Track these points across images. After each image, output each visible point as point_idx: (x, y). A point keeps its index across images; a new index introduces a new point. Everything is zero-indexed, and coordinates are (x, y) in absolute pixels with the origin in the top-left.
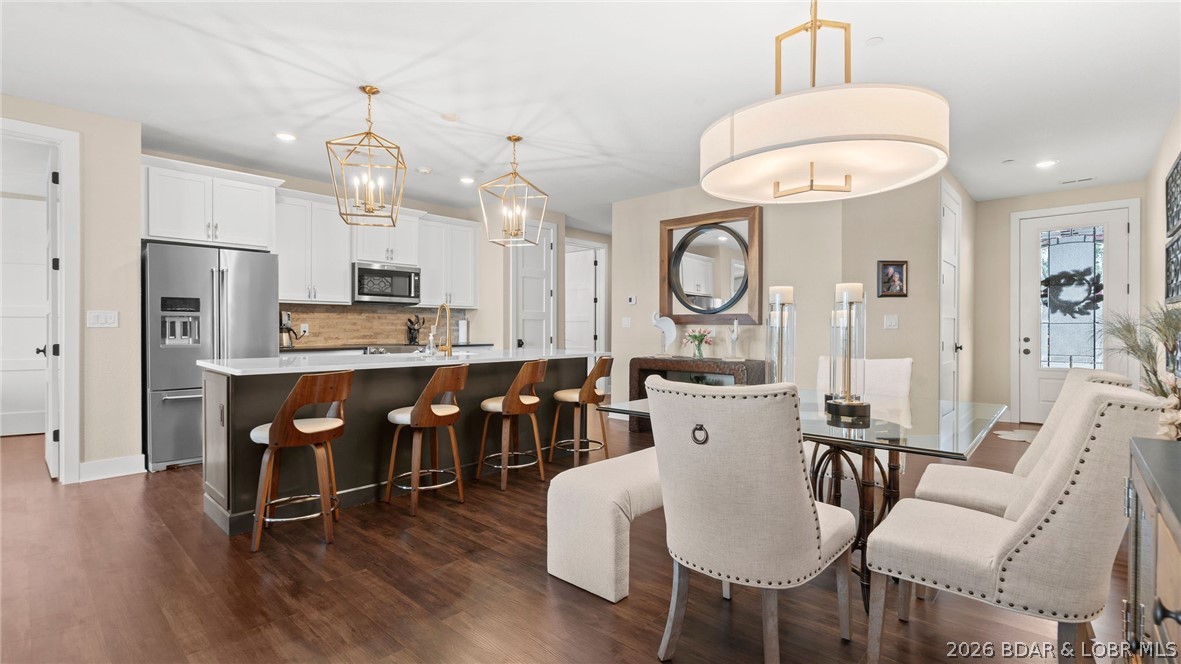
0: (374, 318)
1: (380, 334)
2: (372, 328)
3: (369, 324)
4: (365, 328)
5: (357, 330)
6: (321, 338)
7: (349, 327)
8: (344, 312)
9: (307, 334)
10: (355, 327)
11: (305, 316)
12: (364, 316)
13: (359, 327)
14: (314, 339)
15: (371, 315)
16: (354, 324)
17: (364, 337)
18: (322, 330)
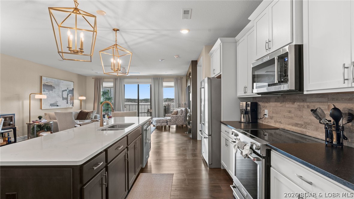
0: (304, 107)
1: (309, 124)
2: (302, 117)
3: (299, 113)
4: (297, 116)
5: (291, 118)
6: (273, 121)
7: (287, 114)
8: (284, 102)
9: (267, 116)
10: (290, 115)
11: (267, 104)
12: (296, 105)
13: (293, 115)
14: (270, 120)
15: (302, 104)
16: (290, 112)
17: (296, 125)
18: (274, 115)
